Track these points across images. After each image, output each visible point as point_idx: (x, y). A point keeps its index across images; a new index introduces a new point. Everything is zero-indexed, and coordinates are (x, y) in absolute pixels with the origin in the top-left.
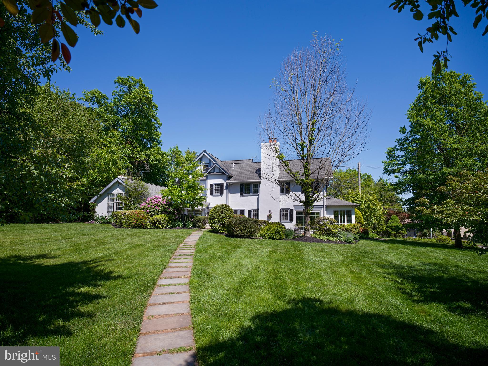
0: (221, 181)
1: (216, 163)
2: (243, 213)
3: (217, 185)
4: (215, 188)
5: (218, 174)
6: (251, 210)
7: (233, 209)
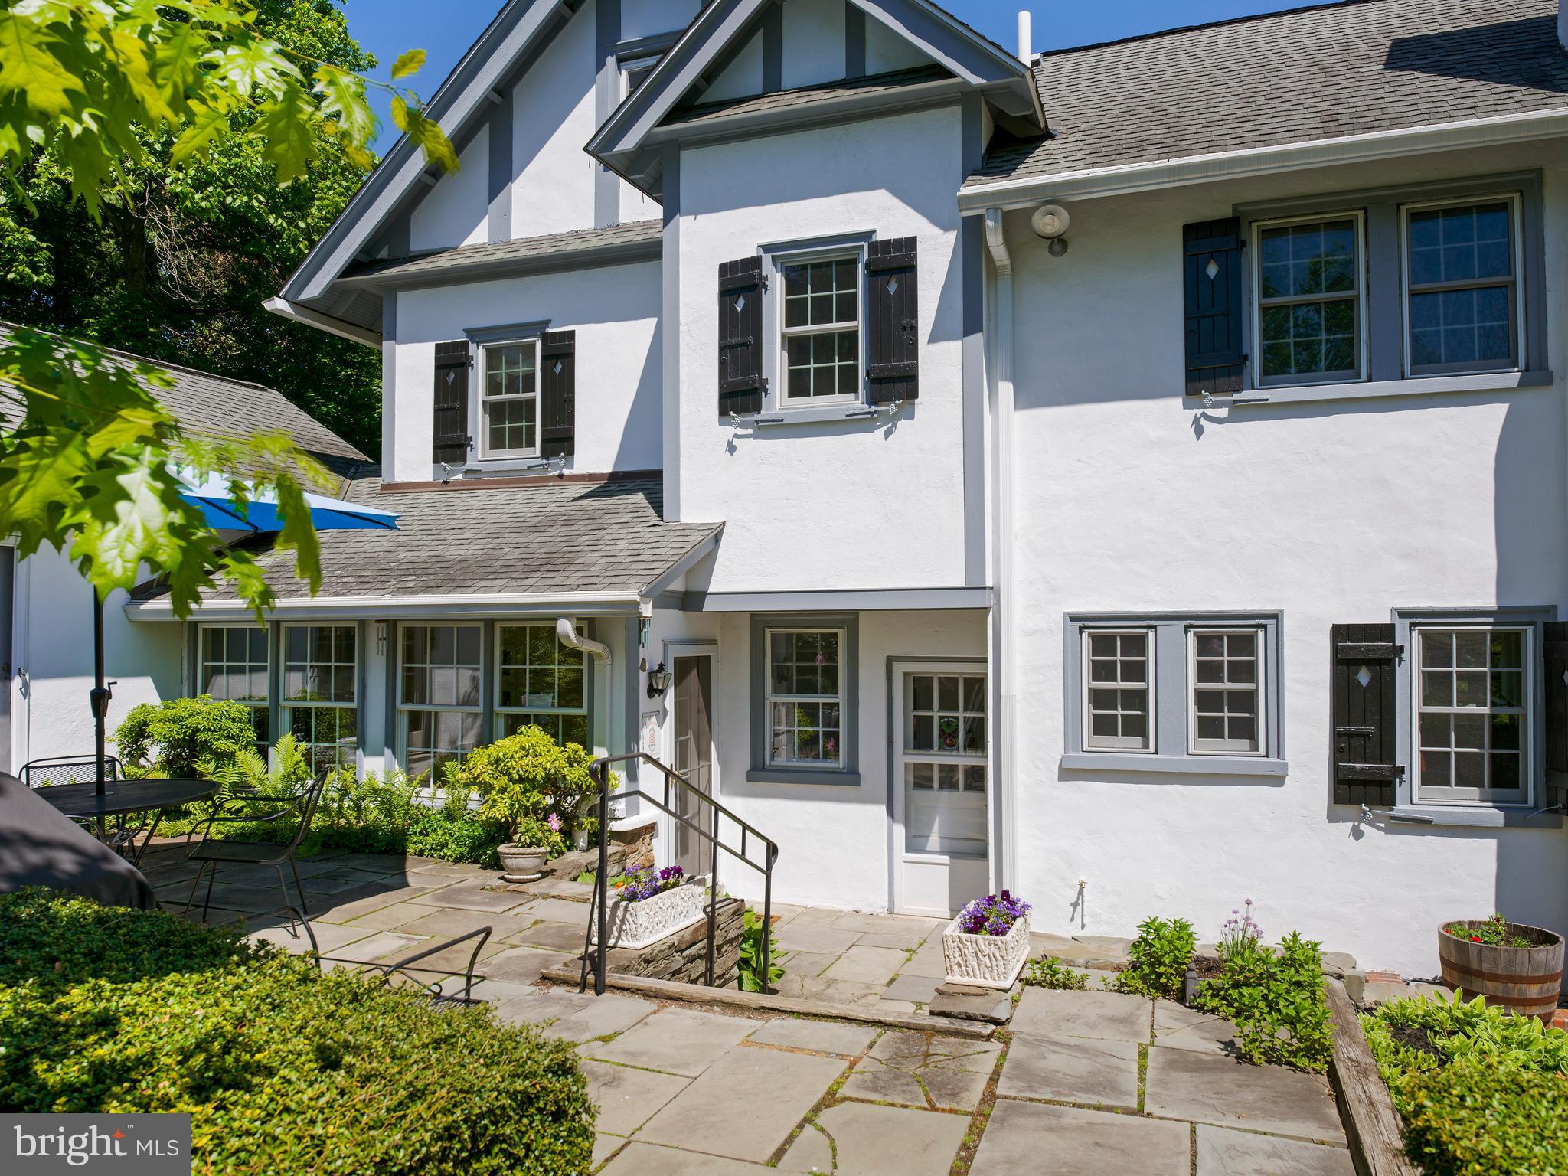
2: (1245, 671)
6: (1386, 632)
7: (1074, 618)
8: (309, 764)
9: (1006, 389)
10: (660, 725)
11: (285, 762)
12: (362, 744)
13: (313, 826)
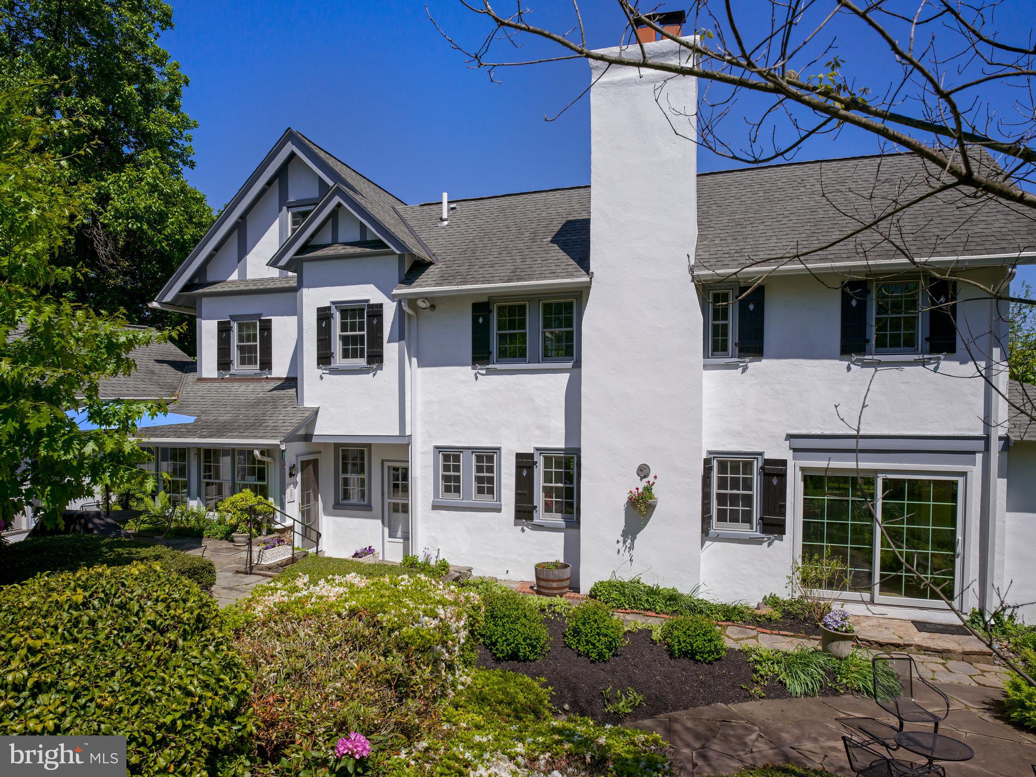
0: (370, 293)
1: (338, 192)
2: (490, 469)
3: (350, 311)
4: (344, 328)
5: (351, 250)
6: (531, 456)
7: (436, 447)
8: (170, 502)
9: (414, 360)
10: (295, 488)
11: (161, 502)
12: (189, 494)
13: (172, 527)
